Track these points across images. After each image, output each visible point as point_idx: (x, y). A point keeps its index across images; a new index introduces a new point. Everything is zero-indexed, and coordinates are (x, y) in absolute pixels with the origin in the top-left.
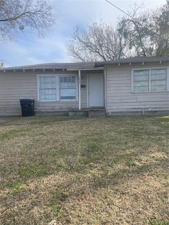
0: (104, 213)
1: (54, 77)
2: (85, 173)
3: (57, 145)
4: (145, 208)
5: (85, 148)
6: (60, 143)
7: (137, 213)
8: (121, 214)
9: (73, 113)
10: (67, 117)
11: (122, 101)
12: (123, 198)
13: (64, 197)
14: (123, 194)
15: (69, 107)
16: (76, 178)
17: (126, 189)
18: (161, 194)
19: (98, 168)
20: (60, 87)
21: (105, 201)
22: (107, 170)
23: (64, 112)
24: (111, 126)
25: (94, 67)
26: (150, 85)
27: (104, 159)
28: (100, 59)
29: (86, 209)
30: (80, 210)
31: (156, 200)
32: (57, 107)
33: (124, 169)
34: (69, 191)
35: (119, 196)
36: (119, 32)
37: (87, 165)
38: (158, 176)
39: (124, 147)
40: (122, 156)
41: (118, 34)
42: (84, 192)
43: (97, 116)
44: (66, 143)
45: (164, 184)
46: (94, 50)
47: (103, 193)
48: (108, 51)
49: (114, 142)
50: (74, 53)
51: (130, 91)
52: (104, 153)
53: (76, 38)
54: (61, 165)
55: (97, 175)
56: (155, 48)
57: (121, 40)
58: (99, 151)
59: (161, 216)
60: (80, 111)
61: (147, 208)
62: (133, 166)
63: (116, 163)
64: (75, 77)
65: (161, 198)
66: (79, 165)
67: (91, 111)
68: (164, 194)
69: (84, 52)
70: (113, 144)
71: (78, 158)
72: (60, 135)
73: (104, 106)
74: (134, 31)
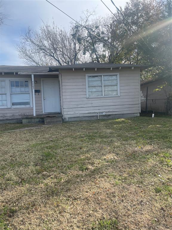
0: (55, 222)
1: (4, 81)
2: (37, 183)
3: (7, 156)
4: (95, 210)
5: (39, 157)
6: (11, 154)
7: (88, 217)
8: (72, 220)
9: (28, 120)
10: (21, 125)
11: (78, 106)
12: (75, 204)
13: (12, 213)
14: (75, 199)
15: (23, 114)
16: (27, 190)
17: (78, 194)
18: (110, 194)
19: (51, 176)
20: (12, 93)
21: (56, 209)
22: (60, 177)
23: (17, 120)
24: (67, 131)
25: (48, 72)
26: (103, 91)
27: (59, 166)
28: (55, 64)
29: (37, 221)
30: (30, 224)
31: (106, 200)
32: (9, 115)
33: (77, 174)
34: (19, 205)
35: (71, 203)
36: (73, 37)
37: (40, 176)
38: (108, 178)
39: (78, 152)
40: (76, 161)
41: (72, 39)
42: (34, 204)
43: (54, 122)
44: (17, 154)
45: (113, 184)
46: (48, 54)
47: (55, 202)
48: (63, 55)
49: (69, 148)
50: (27, 55)
51: (85, 96)
52: (58, 160)
53: (28, 40)
54: (11, 178)
55: (50, 184)
56: (107, 55)
57: (75, 45)
58: (53, 159)
59: (110, 215)
60: (34, 118)
61: (97, 210)
62: (86, 170)
63: (70, 169)
64: (28, 81)
65: (110, 198)
66: (31, 176)
67: (47, 117)
68: (113, 193)
69: (38, 56)
70: (68, 150)
71: (30, 168)
72: (11, 145)
73: (61, 111)
74: (87, 37)
